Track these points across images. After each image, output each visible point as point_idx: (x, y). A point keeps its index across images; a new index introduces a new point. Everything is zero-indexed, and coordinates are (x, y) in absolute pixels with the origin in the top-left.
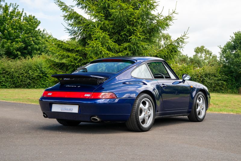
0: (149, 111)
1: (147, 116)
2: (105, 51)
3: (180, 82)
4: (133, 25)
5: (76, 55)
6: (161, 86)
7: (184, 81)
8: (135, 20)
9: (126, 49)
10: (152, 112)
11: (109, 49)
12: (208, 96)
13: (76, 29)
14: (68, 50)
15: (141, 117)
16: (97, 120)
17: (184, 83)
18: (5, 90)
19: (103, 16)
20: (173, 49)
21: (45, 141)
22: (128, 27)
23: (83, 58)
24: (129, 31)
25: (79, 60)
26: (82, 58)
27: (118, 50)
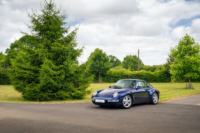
2: (51, 71)
4: (64, 55)
5: (31, 72)
8: (66, 53)
9: (61, 68)
11: (53, 69)
14: (25, 69)
22: (62, 56)
24: (62, 58)
27: (57, 70)
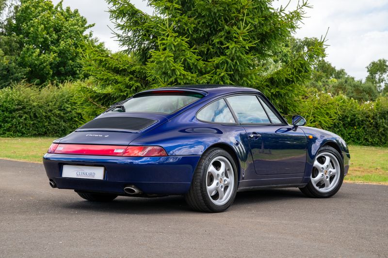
0: (225, 178)
1: (222, 187)
2: (180, 69)
3: (289, 129)
5: (131, 79)
6: (250, 137)
7: (296, 127)
10: (231, 180)
12: (344, 153)
13: (130, 34)
14: (117, 71)
15: (211, 188)
16: (134, 191)
17: (295, 130)
18: (20, 140)
19: (178, 9)
20: (302, 67)
21: (45, 225)
23: (142, 85)
25: (134, 88)
26: (139, 84)
